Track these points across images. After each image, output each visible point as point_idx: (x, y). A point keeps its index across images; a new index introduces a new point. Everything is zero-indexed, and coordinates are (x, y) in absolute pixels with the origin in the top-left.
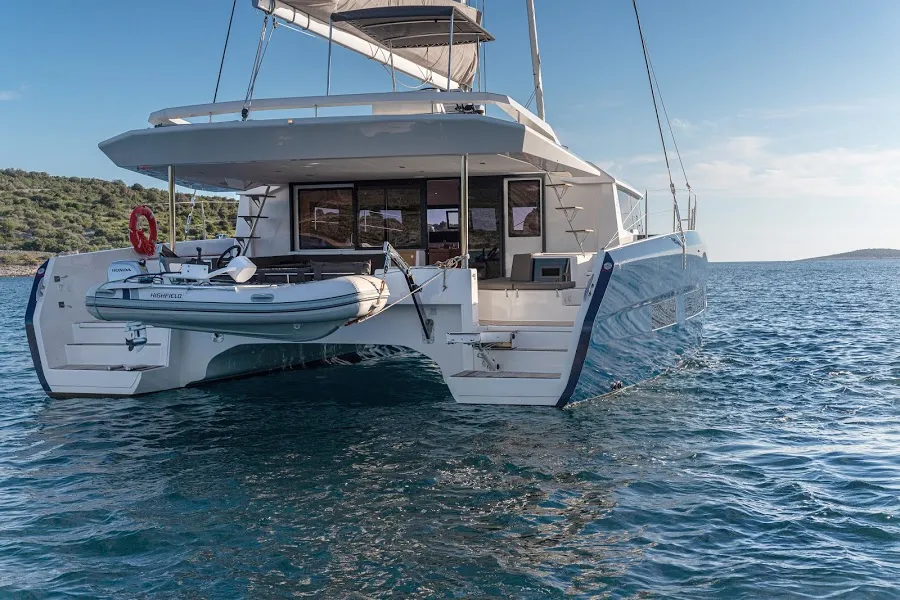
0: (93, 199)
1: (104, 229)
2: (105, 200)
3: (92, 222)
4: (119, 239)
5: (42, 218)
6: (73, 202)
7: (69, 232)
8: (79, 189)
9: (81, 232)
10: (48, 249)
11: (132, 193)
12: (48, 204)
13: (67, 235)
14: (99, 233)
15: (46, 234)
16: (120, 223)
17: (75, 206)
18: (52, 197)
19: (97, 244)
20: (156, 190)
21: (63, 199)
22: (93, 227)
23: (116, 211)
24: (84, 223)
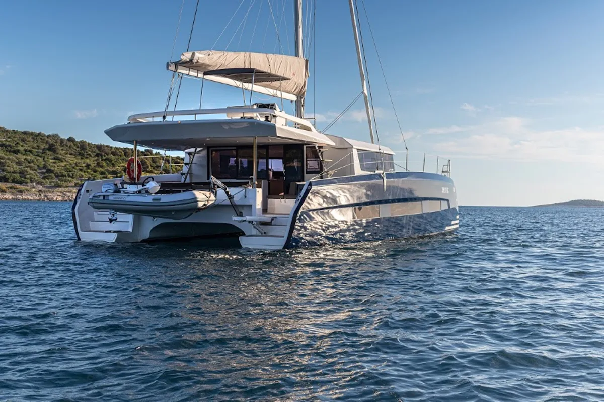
0: (43, 147)
1: (52, 169)
2: (52, 148)
3: (43, 163)
4: (63, 176)
5: (9, 159)
6: (29, 149)
7: (28, 170)
8: (32, 140)
9: (36, 170)
10: (14, 181)
11: (69, 144)
12: (12, 150)
13: (27, 172)
14: (49, 171)
15: (12, 170)
16: (63, 164)
17: (30, 151)
18: (14, 145)
19: (48, 179)
20: (85, 142)
21: (22, 146)
22: (45, 167)
23: (60, 156)
24: (38, 164)
